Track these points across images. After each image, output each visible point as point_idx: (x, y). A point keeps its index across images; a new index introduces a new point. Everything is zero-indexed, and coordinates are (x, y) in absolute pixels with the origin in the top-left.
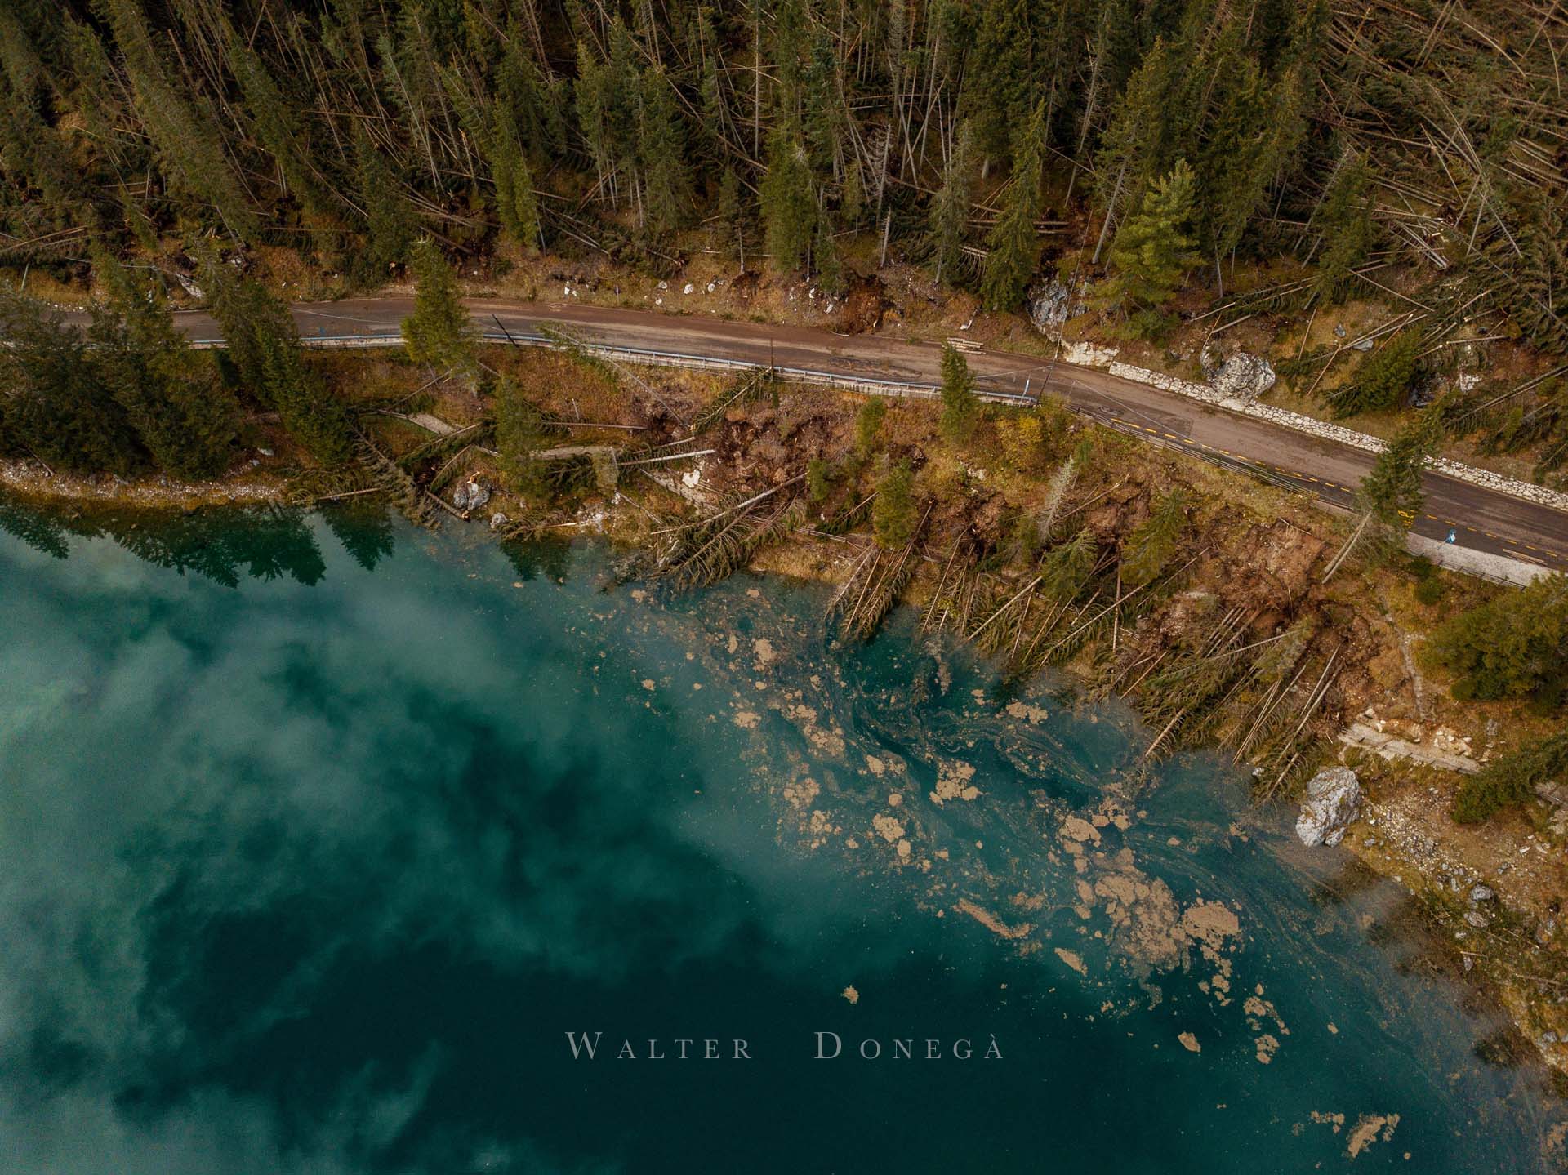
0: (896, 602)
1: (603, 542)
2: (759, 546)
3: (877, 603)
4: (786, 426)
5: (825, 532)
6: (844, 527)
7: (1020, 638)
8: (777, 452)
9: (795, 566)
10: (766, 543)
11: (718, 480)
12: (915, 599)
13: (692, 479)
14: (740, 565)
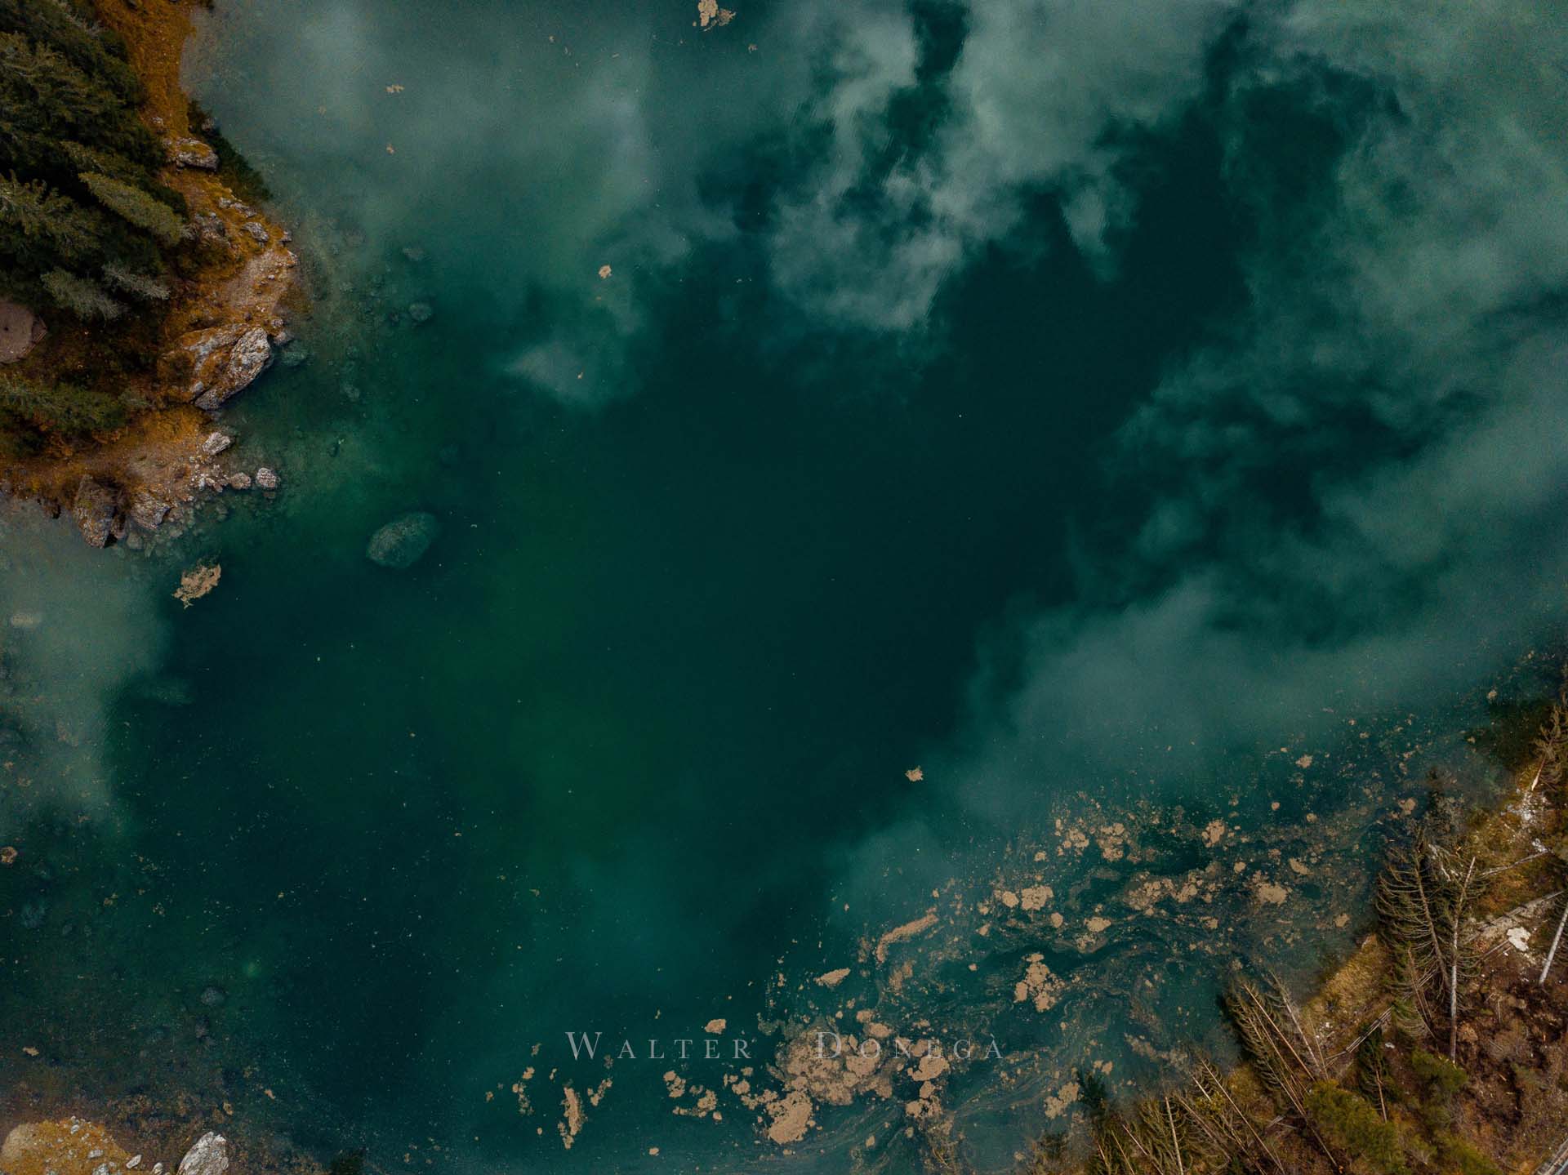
0: (1247, 1055)
1: (1493, 805)
2: (1394, 958)
3: (1258, 1036)
4: (1529, 1079)
5: (1371, 1039)
6: (1366, 1059)
7: (1138, 1147)
8: (1500, 1048)
9: (1348, 980)
10: (1392, 967)
11: (1501, 965)
12: (1239, 1076)
13: (1519, 938)
14: (1382, 925)
